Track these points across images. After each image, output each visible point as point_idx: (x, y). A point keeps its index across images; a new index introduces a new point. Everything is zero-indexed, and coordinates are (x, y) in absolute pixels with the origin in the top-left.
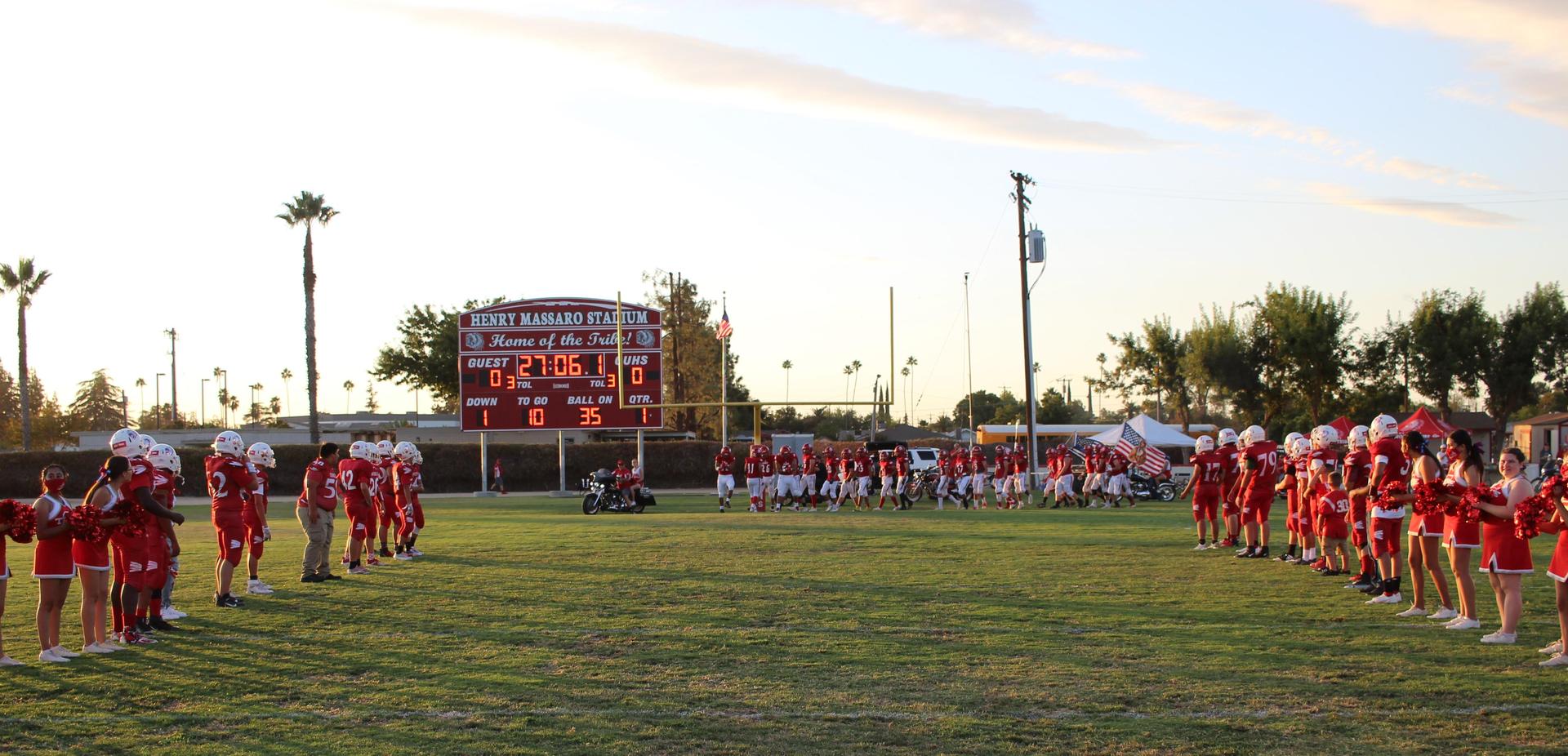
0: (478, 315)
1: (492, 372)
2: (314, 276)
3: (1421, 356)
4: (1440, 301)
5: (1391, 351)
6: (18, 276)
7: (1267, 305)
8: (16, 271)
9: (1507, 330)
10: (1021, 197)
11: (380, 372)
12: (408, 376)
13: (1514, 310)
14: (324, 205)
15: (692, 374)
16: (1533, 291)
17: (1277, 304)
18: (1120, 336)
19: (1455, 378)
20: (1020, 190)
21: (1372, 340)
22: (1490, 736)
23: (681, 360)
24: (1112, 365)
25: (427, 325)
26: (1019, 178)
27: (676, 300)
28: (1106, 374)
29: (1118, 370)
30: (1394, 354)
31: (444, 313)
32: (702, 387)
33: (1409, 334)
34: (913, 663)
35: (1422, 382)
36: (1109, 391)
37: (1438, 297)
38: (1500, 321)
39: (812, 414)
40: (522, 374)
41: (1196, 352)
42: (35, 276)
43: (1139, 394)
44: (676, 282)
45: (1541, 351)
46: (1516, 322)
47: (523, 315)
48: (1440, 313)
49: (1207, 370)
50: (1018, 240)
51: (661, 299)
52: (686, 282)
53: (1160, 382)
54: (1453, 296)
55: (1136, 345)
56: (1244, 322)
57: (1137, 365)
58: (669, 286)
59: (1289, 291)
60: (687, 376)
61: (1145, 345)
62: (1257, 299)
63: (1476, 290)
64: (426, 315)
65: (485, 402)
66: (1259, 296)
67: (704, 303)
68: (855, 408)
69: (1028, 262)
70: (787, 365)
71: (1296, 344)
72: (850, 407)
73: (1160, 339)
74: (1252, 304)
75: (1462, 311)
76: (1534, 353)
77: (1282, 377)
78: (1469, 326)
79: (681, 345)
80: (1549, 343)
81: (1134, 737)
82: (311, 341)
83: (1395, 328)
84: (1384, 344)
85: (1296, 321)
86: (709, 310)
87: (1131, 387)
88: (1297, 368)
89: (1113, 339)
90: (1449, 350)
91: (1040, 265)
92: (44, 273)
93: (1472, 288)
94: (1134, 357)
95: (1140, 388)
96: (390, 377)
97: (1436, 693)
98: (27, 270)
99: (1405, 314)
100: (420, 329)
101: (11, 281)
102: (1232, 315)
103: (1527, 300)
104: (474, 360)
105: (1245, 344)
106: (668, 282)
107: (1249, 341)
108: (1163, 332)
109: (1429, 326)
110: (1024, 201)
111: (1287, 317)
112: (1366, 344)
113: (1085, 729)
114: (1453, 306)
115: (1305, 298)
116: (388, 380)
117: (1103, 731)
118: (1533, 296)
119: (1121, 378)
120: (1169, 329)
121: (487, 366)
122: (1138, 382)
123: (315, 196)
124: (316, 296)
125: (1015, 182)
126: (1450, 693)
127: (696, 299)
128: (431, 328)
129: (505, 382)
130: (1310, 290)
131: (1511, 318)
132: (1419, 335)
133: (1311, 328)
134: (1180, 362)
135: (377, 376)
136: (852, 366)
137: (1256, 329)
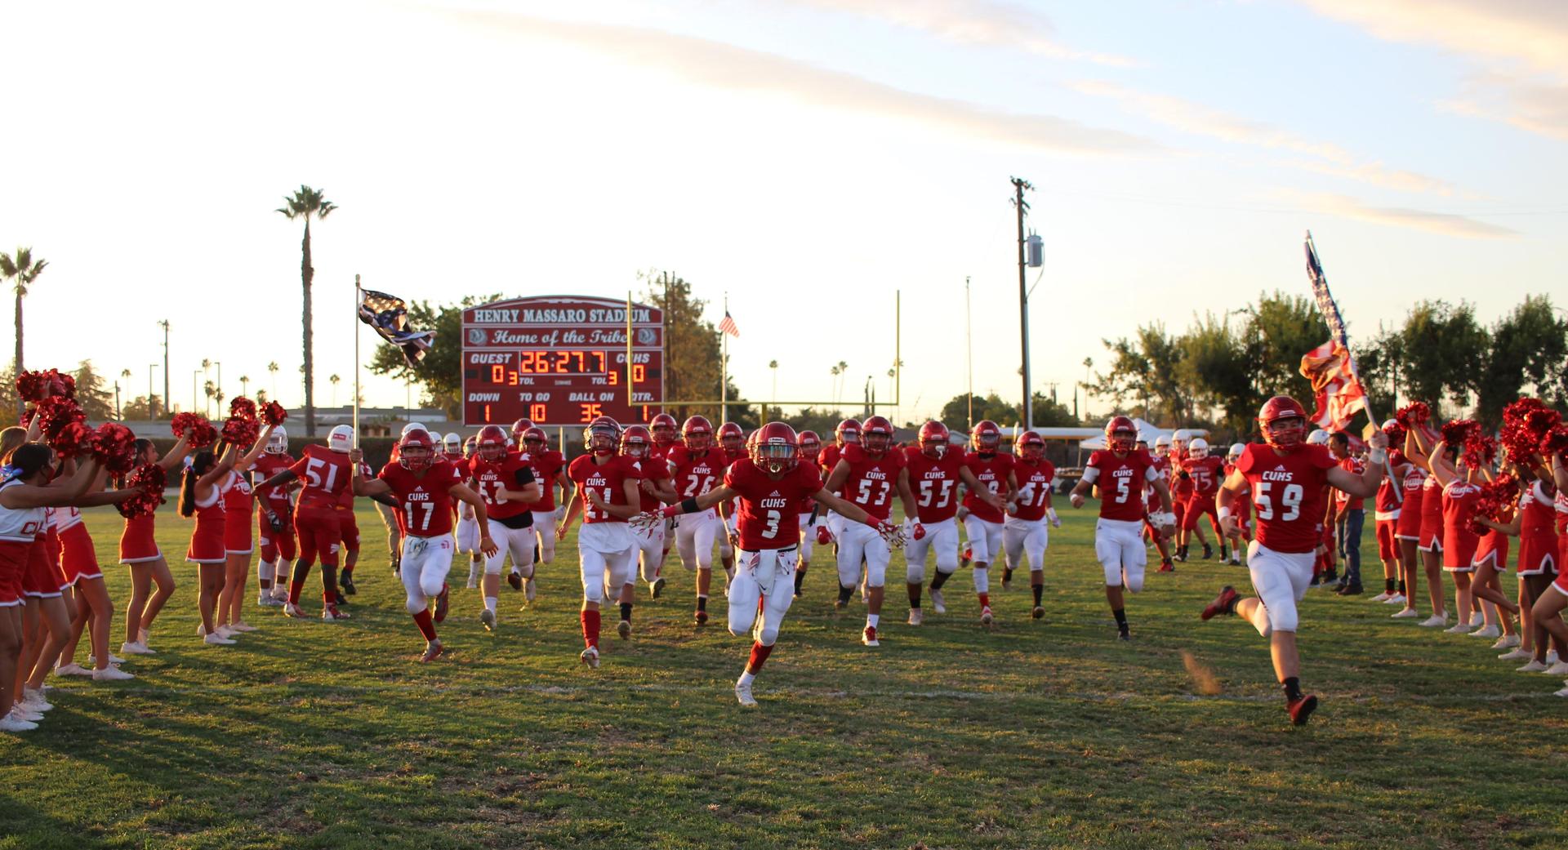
0: (482, 312)
1: (495, 368)
2: (312, 269)
3: (1413, 365)
4: (1432, 311)
5: (1383, 359)
6: (16, 265)
7: (1261, 312)
8: (14, 260)
9: (1497, 340)
10: (1020, 202)
11: (377, 366)
12: (404, 370)
13: (1505, 321)
14: (323, 200)
15: (684, 372)
16: (1523, 302)
17: (1270, 311)
18: (1115, 341)
19: (1445, 388)
20: (1020, 195)
21: (1364, 348)
22: (1523, 719)
23: (674, 358)
24: (1107, 370)
25: (425, 320)
26: (1019, 184)
27: (670, 298)
28: (1101, 379)
29: (1113, 374)
30: (1386, 363)
31: (441, 308)
32: (695, 385)
33: (1401, 342)
34: (970, 650)
35: (1413, 391)
36: (1103, 395)
37: (1430, 307)
38: (1490, 332)
39: (798, 414)
40: (525, 370)
41: (1190, 358)
42: (32, 266)
43: (1132, 398)
44: (670, 281)
45: (1531, 362)
46: (1507, 333)
47: (526, 311)
48: (1432, 323)
49: (1201, 376)
50: (1017, 245)
51: (654, 297)
52: (680, 281)
53: (1154, 387)
54: (1444, 306)
55: (1130, 351)
56: (1237, 329)
57: (1131, 369)
58: (663, 285)
59: (1283, 299)
60: (680, 375)
61: (1140, 351)
62: (1251, 307)
63: (1466, 301)
64: (424, 310)
65: (487, 397)
66: (1252, 303)
67: (697, 302)
68: (841, 408)
69: (1026, 267)
70: (773, 364)
71: (1290, 352)
72: (836, 408)
73: (1153, 343)
74: (1245, 311)
75: (1453, 321)
76: (1525, 364)
77: (1274, 383)
78: (1460, 336)
79: (674, 343)
80: (1539, 354)
81: (1196, 716)
82: (308, 334)
83: (1387, 336)
84: (1376, 352)
85: (1290, 329)
86: (702, 309)
87: (1124, 391)
88: (1290, 376)
89: (1108, 344)
90: (1441, 360)
91: (1037, 270)
92: (41, 261)
93: (1463, 299)
94: (1129, 362)
95: (1134, 392)
96: (386, 371)
97: (1466, 682)
98: (25, 259)
99: (1398, 324)
100: (417, 323)
101: (10, 270)
102: (1226, 322)
103: (1518, 311)
104: (477, 355)
105: (1238, 351)
106: (663, 280)
107: (1243, 348)
108: (1157, 337)
109: (1422, 335)
110: (1024, 206)
111: (1281, 325)
112: (1359, 352)
113: (1149, 708)
114: (1444, 316)
115: (1298, 306)
116: (385, 374)
117: (1166, 710)
118: (1524, 308)
119: (1115, 382)
120: (1163, 334)
121: (490, 362)
122: (1132, 386)
123: (315, 190)
124: (313, 289)
125: (1015, 188)
126: (1479, 682)
127: (688, 298)
128: (428, 323)
129: (507, 377)
130: (1303, 298)
131: (1502, 329)
132: (1412, 344)
133: (1304, 336)
134: (1175, 367)
135: (374, 370)
136: (839, 367)
137: (1249, 336)
